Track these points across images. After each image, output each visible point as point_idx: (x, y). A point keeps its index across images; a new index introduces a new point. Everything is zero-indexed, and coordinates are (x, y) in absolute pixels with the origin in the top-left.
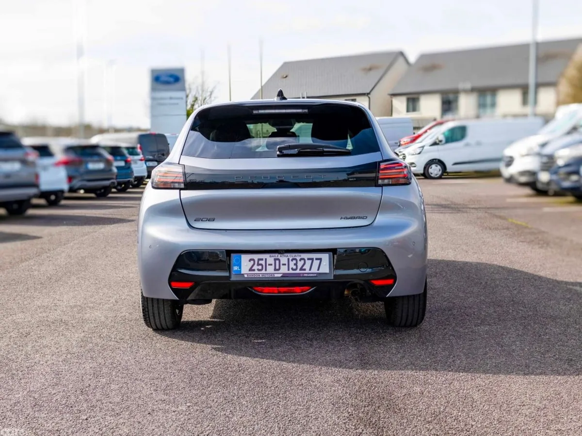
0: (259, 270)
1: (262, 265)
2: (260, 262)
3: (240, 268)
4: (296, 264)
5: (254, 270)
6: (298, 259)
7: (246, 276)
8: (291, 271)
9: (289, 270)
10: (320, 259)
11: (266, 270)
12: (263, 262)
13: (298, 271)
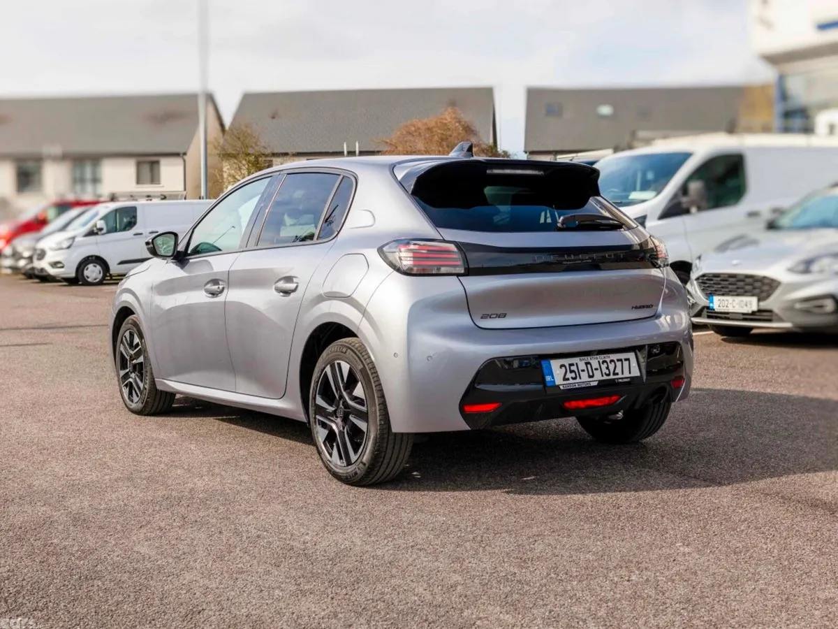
0: (573, 378)
1: (574, 371)
2: (572, 368)
3: (553, 378)
4: (607, 368)
5: (568, 379)
6: (608, 360)
7: (561, 387)
8: (605, 378)
9: (603, 376)
10: (627, 360)
11: (580, 378)
12: (574, 368)
13: (612, 377)
